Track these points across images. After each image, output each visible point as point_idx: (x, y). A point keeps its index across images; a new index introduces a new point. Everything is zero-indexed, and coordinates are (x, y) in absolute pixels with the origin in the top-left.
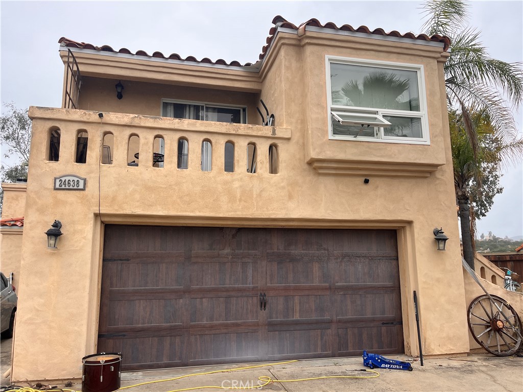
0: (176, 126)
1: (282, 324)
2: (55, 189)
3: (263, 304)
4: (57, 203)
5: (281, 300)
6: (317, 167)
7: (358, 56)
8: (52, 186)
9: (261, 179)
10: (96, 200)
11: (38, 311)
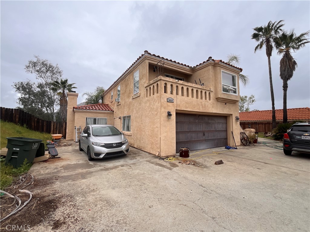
0: (192, 86)
1: (208, 140)
2: (167, 102)
3: (204, 135)
4: (168, 106)
5: (207, 134)
6: (218, 99)
7: (226, 71)
8: (166, 101)
9: (207, 102)
10: (176, 106)
11: (166, 137)
